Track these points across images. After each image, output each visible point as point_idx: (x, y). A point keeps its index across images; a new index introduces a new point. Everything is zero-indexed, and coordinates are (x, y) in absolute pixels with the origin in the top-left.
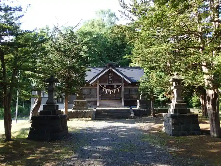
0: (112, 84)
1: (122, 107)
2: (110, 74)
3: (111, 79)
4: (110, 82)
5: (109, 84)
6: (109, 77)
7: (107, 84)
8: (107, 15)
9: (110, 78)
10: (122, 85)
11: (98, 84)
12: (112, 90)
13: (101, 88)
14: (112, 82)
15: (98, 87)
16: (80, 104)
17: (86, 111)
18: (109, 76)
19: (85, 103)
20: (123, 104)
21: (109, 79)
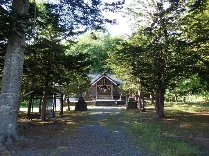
0: (105, 85)
2: (104, 79)
3: (105, 83)
5: (103, 85)
10: (112, 86)
11: (97, 86)
12: (105, 89)
13: (98, 88)
15: (96, 87)
16: (87, 98)
18: (103, 80)
20: (112, 98)
21: (103, 82)
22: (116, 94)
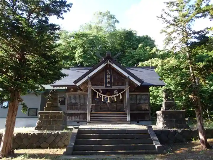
0: (111, 87)
1: (127, 123)
2: (108, 72)
3: (109, 80)
4: (108, 85)
5: (106, 86)
6: (106, 76)
7: (103, 87)
8: (106, 17)
9: (108, 78)
10: (127, 88)
11: (90, 88)
12: (111, 96)
13: (94, 94)
14: (111, 84)
15: (89, 92)
16: (51, 118)
17: (60, 132)
18: (106, 74)
19: (60, 117)
20: (129, 118)
21: (106, 79)
22: (137, 109)
